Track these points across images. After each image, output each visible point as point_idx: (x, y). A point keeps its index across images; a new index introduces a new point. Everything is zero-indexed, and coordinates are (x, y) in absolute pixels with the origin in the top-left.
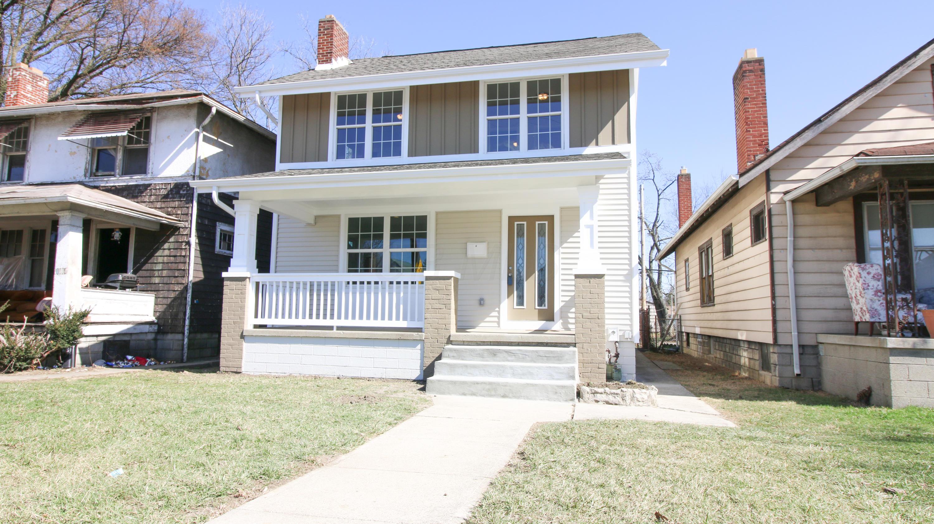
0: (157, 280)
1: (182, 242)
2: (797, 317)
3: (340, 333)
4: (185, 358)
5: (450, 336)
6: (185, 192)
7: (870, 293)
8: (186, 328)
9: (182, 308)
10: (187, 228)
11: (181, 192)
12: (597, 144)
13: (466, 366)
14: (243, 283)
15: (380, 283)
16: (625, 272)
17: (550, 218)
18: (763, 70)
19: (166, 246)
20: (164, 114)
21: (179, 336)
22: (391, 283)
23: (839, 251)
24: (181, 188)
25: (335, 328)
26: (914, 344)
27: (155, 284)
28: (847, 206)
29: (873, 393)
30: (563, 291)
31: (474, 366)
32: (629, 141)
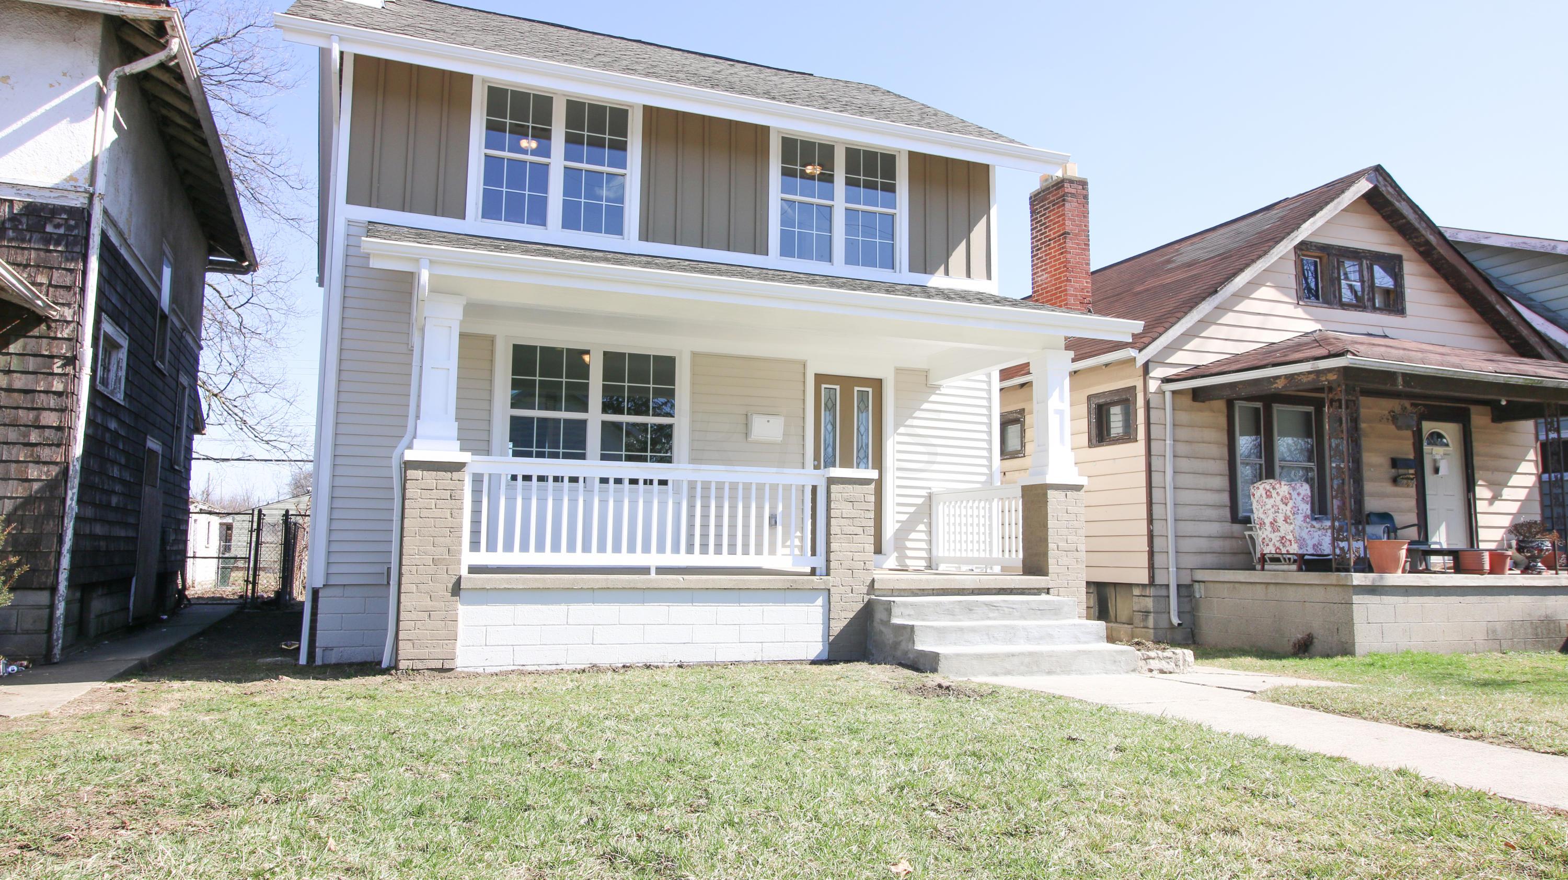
1: (52, 357)
2: (1176, 547)
3: (678, 581)
4: (57, 651)
5: (873, 581)
6: (62, 231)
7: (1300, 518)
8: (63, 577)
9: (50, 526)
10: (68, 322)
11: (49, 229)
12: (947, 273)
13: (961, 629)
15: (581, 480)
16: (983, 478)
17: (877, 384)
18: (1086, 197)
21: (43, 598)
22: (604, 481)
23: (1212, 462)
24: (49, 220)
25: (653, 571)
26: (1374, 580)
29: (1315, 640)
30: (899, 504)
31: (973, 630)
32: (989, 277)
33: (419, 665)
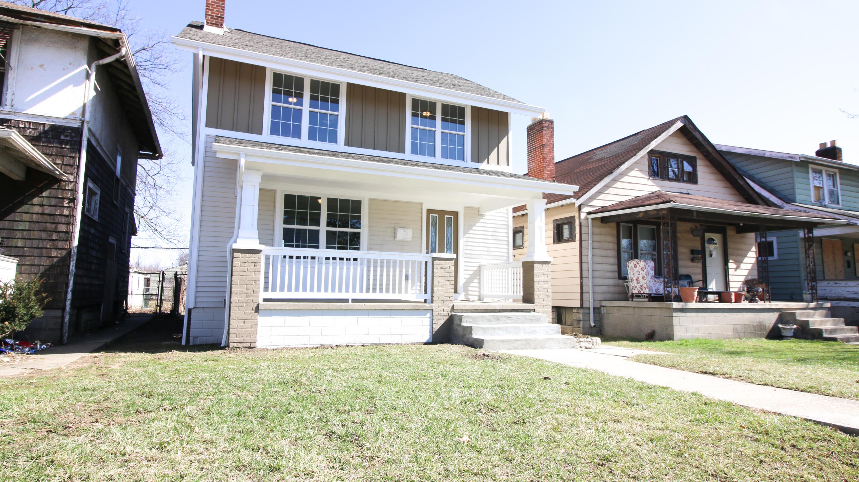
0: (20, 243)
1: (63, 198)
4: (65, 338)
5: (453, 306)
6: (68, 138)
7: (649, 277)
8: (68, 303)
9: (62, 279)
10: (71, 182)
11: (62, 137)
12: (488, 162)
14: (257, 255)
15: (317, 258)
16: (505, 258)
17: (456, 214)
18: (553, 128)
19: (36, 200)
20: (33, 36)
21: (58, 313)
22: (327, 258)
27: (16, 247)
28: (614, 225)
29: (656, 333)
32: (508, 165)
33: (239, 345)
